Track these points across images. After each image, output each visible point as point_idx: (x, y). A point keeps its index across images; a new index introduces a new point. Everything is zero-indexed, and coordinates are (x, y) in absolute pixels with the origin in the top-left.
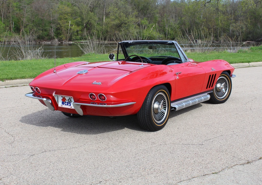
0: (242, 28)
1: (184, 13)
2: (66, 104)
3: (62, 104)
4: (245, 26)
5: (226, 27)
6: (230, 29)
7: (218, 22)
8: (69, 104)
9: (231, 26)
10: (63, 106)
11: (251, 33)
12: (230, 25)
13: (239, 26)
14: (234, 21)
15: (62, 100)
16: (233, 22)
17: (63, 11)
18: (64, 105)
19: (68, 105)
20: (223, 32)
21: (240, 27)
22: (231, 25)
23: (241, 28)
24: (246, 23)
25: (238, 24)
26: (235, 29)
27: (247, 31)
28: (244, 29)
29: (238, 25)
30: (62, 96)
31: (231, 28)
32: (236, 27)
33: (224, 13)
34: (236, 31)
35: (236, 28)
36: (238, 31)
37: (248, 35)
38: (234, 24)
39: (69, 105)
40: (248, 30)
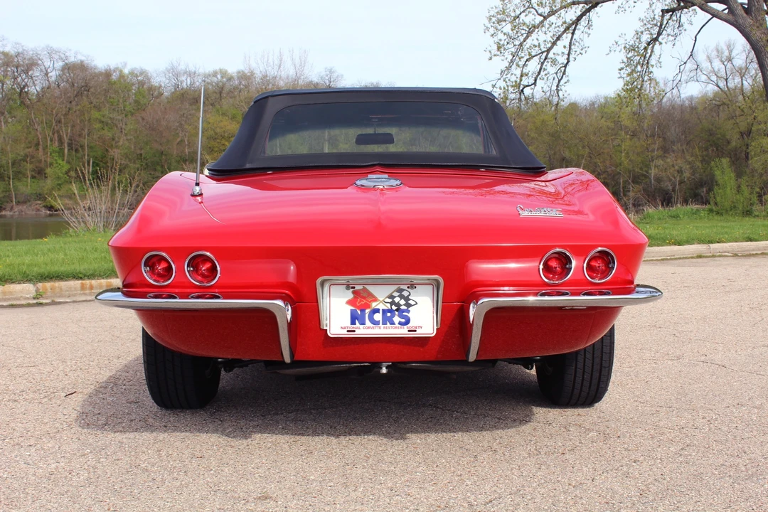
0: (680, 171)
1: (533, 135)
2: (378, 317)
3: (353, 323)
4: (688, 166)
5: (641, 169)
6: (650, 174)
7: (619, 157)
8: (397, 319)
9: (653, 168)
10: (357, 332)
11: (705, 184)
12: (649, 164)
13: (673, 166)
14: (660, 153)
15: (349, 302)
16: (658, 157)
17: (218, 130)
18: (363, 323)
19: (393, 323)
20: (633, 182)
21: (677, 168)
22: (653, 165)
23: (678, 171)
24: (691, 159)
25: (669, 160)
26: (664, 174)
27: (694, 179)
28: (687, 175)
29: (671, 163)
30: (348, 287)
31: (653, 172)
32: (666, 169)
33: (634, 134)
34: (665, 179)
35: (665, 171)
36: (670, 180)
37: (696, 188)
38: (660, 162)
39: (400, 323)
40: (697, 175)
